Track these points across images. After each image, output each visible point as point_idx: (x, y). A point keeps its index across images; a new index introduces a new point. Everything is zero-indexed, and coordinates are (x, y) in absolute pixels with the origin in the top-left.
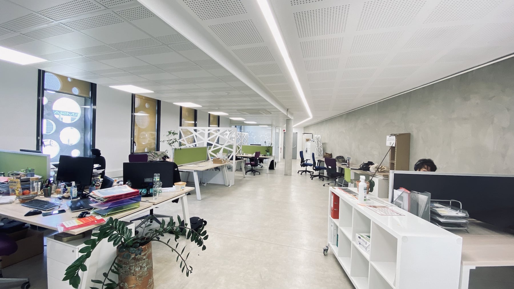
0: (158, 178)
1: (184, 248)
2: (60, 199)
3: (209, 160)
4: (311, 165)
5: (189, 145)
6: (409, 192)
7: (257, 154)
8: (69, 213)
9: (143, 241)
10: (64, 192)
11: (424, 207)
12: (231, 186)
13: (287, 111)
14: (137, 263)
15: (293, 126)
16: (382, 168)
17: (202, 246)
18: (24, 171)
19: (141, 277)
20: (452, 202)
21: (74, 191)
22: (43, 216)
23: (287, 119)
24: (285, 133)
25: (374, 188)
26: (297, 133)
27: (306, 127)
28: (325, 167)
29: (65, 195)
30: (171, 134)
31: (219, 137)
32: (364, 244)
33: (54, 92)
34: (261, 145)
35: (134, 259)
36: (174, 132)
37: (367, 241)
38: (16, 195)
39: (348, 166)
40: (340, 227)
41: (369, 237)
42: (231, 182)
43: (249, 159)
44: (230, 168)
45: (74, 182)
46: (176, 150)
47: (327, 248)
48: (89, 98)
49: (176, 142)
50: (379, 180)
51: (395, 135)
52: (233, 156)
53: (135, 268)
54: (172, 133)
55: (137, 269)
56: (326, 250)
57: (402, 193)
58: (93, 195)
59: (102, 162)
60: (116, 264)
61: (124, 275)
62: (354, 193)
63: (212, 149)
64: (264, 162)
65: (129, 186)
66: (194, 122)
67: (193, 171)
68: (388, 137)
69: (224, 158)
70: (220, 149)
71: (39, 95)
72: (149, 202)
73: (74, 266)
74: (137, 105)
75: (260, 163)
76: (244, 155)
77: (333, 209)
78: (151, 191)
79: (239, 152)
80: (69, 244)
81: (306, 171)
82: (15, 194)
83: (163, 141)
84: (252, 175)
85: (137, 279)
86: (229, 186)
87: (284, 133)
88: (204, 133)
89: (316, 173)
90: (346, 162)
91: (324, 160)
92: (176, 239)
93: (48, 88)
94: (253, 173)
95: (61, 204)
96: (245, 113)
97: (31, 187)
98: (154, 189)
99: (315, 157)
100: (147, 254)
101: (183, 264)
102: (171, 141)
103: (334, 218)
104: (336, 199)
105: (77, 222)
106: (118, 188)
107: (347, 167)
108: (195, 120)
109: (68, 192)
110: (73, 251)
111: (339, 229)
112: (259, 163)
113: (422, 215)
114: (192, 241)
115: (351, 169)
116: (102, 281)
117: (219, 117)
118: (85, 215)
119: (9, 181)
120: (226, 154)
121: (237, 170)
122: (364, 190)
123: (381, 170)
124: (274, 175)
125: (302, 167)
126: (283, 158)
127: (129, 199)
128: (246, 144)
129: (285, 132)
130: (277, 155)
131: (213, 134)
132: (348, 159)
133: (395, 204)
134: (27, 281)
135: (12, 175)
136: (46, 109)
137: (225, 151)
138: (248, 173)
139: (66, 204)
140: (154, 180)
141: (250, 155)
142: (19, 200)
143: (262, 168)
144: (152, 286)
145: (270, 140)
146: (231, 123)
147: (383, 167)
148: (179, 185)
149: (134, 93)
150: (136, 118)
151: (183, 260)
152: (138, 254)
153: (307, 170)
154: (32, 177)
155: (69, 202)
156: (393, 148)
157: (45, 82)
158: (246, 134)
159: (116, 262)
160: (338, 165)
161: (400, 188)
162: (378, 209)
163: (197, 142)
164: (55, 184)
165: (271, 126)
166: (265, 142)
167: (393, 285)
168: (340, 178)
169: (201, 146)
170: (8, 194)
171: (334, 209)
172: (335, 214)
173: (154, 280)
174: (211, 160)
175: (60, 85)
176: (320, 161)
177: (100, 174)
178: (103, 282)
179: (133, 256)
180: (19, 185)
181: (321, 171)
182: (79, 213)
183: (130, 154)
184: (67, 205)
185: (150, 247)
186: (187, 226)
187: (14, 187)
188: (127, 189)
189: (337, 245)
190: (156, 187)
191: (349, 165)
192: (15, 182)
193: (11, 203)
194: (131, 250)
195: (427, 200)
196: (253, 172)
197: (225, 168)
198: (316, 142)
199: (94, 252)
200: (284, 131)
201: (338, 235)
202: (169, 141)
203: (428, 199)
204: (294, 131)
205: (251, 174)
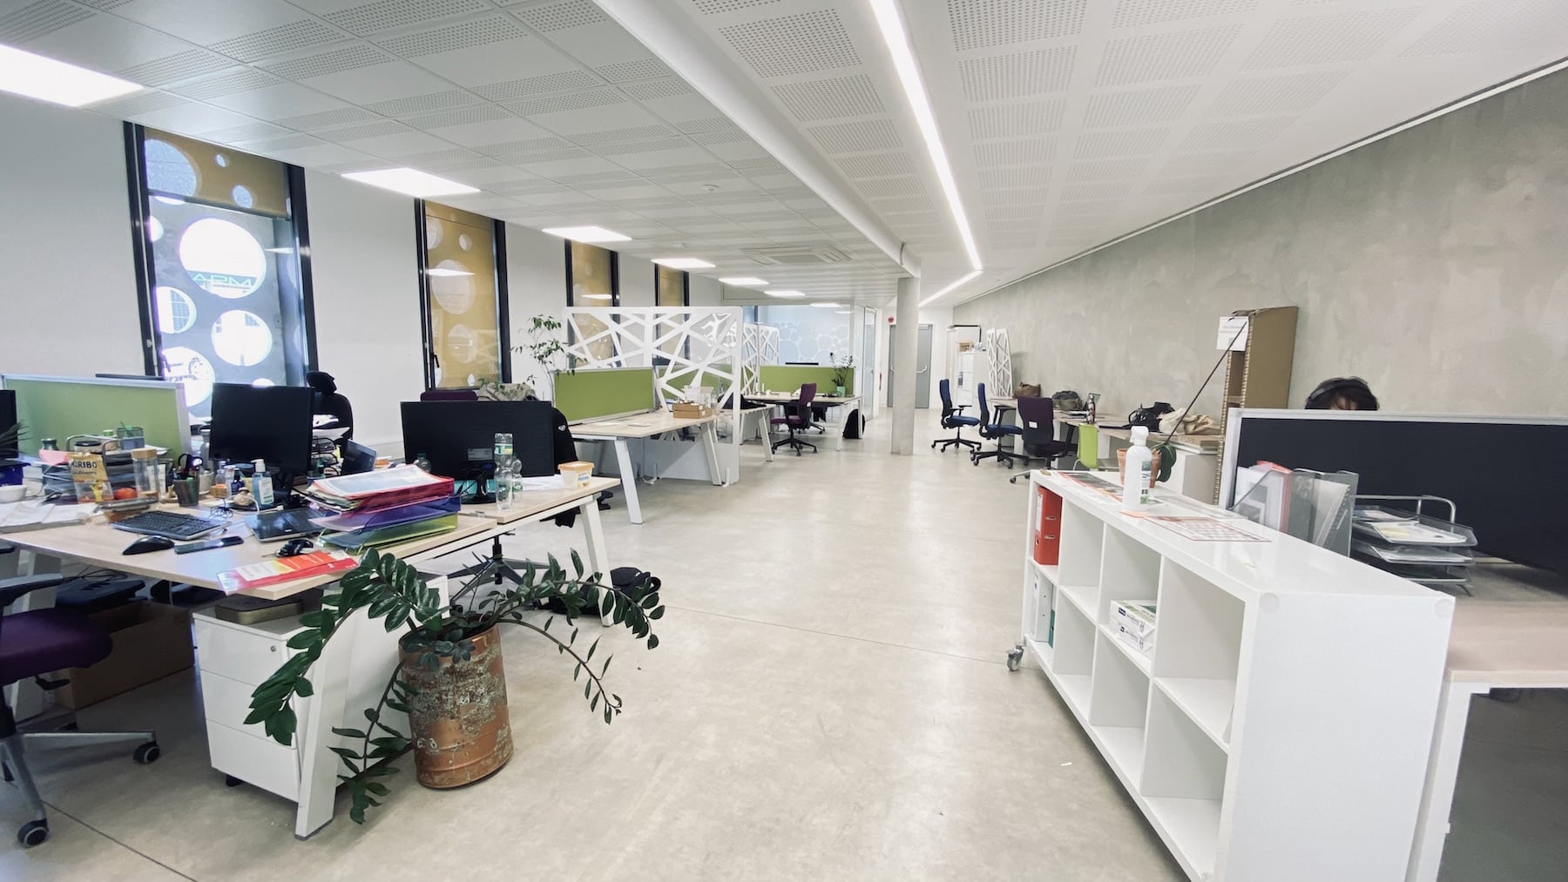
0: (506, 447)
1: (596, 642)
2: (226, 510)
3: (661, 410)
4: (973, 423)
5: (597, 363)
6: (1287, 471)
7: (808, 390)
8: (252, 545)
9: (473, 625)
10: (235, 491)
11: (1334, 518)
12: (730, 485)
13: (902, 249)
14: (460, 684)
15: (921, 305)
16: (1199, 421)
17: (648, 637)
18: (111, 434)
19: (475, 722)
20: (1423, 501)
21: (265, 488)
22: (178, 553)
23: (901, 280)
24: (895, 326)
25: (1172, 468)
26: (930, 326)
27: (959, 308)
28: (1017, 425)
29: (239, 498)
30: (543, 325)
31: (688, 336)
32: (1135, 628)
33: (181, 202)
34: (817, 364)
35: (451, 674)
36: (551, 319)
37: (1143, 620)
38: (97, 503)
39: (1090, 418)
40: (1060, 587)
41: (1153, 610)
42: (728, 472)
43: (782, 407)
44: (724, 436)
45: (262, 460)
46: (558, 374)
47: (1019, 651)
48: (287, 220)
49: (559, 351)
50: (1187, 456)
51: (1246, 314)
52: (732, 396)
53: (456, 697)
54: (545, 324)
55: (461, 701)
56: (1015, 657)
57: (1264, 477)
58: (317, 491)
59: (342, 411)
60: (399, 683)
61: (423, 716)
62: (1110, 485)
63: (669, 375)
64: (827, 416)
65: (424, 469)
66: (610, 297)
67: (615, 438)
68: (1224, 321)
69: (706, 400)
70: (692, 375)
71: (134, 215)
72: (486, 517)
73: (275, 684)
74: (433, 239)
75: (818, 421)
76: (768, 396)
77: (1040, 536)
78: (490, 487)
79: (752, 386)
80: (259, 628)
81: (957, 441)
82: (92, 499)
83: (519, 349)
84: (791, 455)
85: (464, 727)
86: (725, 486)
87: (891, 326)
88: (643, 327)
89: (990, 445)
90: (1085, 408)
91: (1014, 404)
92: (572, 620)
93: (160, 189)
94: (794, 449)
95: (229, 524)
96: (768, 258)
97: (137, 478)
98: (498, 479)
99: (988, 396)
100: (488, 658)
101: (594, 689)
102: (543, 350)
103: (1042, 563)
104: (1053, 503)
105: (277, 568)
106: (390, 472)
107: (1088, 422)
108: (614, 289)
109: (248, 491)
110: (273, 649)
111: (1058, 591)
112: (812, 420)
113: (1328, 539)
114: (616, 622)
115: (1100, 427)
116: (362, 730)
117: (685, 276)
118: (300, 549)
119: (70, 462)
120: (712, 388)
121: (746, 442)
122: (1144, 469)
123: (1195, 427)
124: (860, 454)
125: (944, 428)
126: (886, 406)
127: (426, 505)
128: (773, 363)
129: (894, 323)
130: (869, 395)
131: (670, 328)
132: (1091, 396)
133: (1241, 513)
134: (151, 740)
135: (79, 444)
136: (160, 255)
137: (708, 380)
138: (779, 448)
139: (241, 525)
140: (496, 452)
141: (786, 396)
142: (106, 514)
143: (822, 436)
144: (507, 748)
145: (847, 350)
146: (727, 296)
147: (1202, 418)
148: (572, 469)
149: (420, 195)
150: (432, 283)
151: (594, 677)
152: (462, 659)
153: (961, 437)
154: (137, 448)
155: (253, 518)
156: (1239, 356)
157: (149, 171)
158: (772, 330)
159: (399, 678)
160: (1059, 417)
161: (1258, 462)
162: (1184, 524)
163: (623, 353)
164: (206, 472)
165: (849, 306)
166: (832, 354)
167: (1222, 741)
168: (1063, 456)
169: (636, 365)
170: (73, 500)
171: (1043, 538)
172: (1048, 550)
173: (512, 733)
174: (666, 407)
175: (194, 178)
176: (1001, 409)
177: (337, 442)
178: (366, 734)
179: (447, 665)
180: (101, 474)
181: (1005, 440)
182: (282, 545)
183: (424, 391)
184: (247, 525)
185: (494, 640)
186: (601, 580)
187: (86, 477)
188: (417, 476)
189: (1051, 642)
190: (503, 472)
191: (1094, 416)
192: (89, 465)
193: (80, 522)
194: (439, 647)
195: (1344, 495)
196: (796, 444)
197: (709, 431)
198: (991, 351)
199: (331, 647)
200: (891, 320)
201: (1053, 613)
202: (536, 349)
203: (1348, 492)
204: (923, 319)
205: (789, 451)
